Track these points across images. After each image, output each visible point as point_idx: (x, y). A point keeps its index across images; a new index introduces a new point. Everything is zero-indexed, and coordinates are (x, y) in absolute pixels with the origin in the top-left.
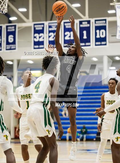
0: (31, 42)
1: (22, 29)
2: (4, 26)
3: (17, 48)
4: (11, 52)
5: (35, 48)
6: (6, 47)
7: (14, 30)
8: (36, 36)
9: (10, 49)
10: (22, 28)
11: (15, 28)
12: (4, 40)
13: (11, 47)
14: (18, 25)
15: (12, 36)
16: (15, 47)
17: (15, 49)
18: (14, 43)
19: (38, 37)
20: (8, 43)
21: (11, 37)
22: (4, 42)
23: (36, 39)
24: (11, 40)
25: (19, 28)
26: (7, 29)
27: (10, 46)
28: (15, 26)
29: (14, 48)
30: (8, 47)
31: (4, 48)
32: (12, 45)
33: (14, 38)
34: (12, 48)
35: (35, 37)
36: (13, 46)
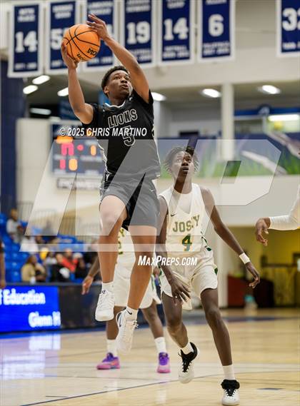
0: (275, 33)
3: (233, 51)
4: (215, 63)
5: (284, 51)
6: (203, 49)
8: (290, 15)
9: (215, 55)
12: (196, 30)
13: (216, 49)
15: (219, 18)
16: (229, 48)
17: (228, 54)
18: (225, 37)
19: (293, 19)
20: (207, 38)
21: (217, 21)
22: (196, 34)
23: (289, 22)
24: (216, 29)
27: (215, 45)
29: (226, 50)
30: (207, 48)
31: (196, 51)
32: (220, 44)
33: (226, 23)
34: (220, 51)
35: (285, 19)
36: (221, 47)
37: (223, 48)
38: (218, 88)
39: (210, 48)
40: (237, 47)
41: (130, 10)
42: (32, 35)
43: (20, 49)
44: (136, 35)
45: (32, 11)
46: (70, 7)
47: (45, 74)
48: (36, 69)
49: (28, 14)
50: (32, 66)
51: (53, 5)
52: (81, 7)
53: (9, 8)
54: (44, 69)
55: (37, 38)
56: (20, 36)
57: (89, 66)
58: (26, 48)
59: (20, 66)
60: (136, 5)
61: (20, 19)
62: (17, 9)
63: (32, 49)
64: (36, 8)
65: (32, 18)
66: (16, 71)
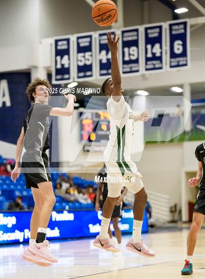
1: (197, 29)
2: (165, 26)
3: (189, 63)
4: (179, 71)
6: (171, 62)
7: (183, 31)
9: (178, 66)
10: (197, 27)
11: (185, 28)
12: (166, 50)
13: (178, 62)
14: (190, 22)
15: (180, 42)
16: (186, 61)
17: (186, 65)
18: (184, 54)
20: (173, 55)
21: (179, 44)
22: (166, 53)
24: (178, 49)
25: (192, 26)
26: (171, 30)
27: (178, 59)
28: (185, 24)
29: (184, 62)
30: (173, 62)
31: (166, 64)
32: (181, 59)
33: (184, 46)
34: (181, 63)
36: (182, 60)
38: (181, 86)
39: (175, 62)
40: (192, 60)
41: (125, 39)
42: (66, 57)
43: (59, 66)
44: (130, 54)
45: (65, 42)
46: (88, 39)
47: (74, 82)
48: (69, 79)
49: (63, 45)
50: (66, 76)
51: (78, 38)
52: (95, 39)
53: (52, 41)
54: (74, 78)
55: (69, 59)
56: (59, 58)
57: (101, 75)
58: (63, 65)
59: (59, 77)
60: (129, 36)
61: (59, 48)
62: (57, 42)
63: (66, 66)
64: (68, 40)
65: (65, 47)
66: (57, 80)
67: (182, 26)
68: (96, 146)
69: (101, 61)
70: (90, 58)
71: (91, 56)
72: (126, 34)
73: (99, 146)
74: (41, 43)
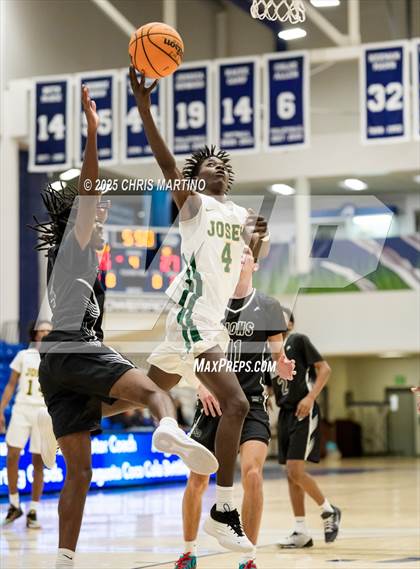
0: (358, 114)
2: (261, 63)
3: (307, 137)
5: (370, 136)
6: (271, 135)
7: (295, 74)
8: (376, 93)
9: (286, 142)
10: (323, 68)
11: (300, 69)
12: (262, 111)
13: (287, 135)
14: (311, 56)
15: (290, 96)
16: (303, 133)
17: (301, 141)
18: (297, 120)
19: (381, 97)
20: (276, 121)
21: (287, 101)
22: (262, 116)
23: (376, 101)
24: (286, 110)
25: (313, 66)
26: (272, 72)
27: (285, 130)
28: (300, 60)
29: (298, 137)
30: (275, 134)
31: (262, 138)
32: (291, 129)
33: (299, 103)
34: (292, 137)
35: (370, 97)
36: (293, 132)
37: (296, 133)
38: (291, 183)
39: (279, 134)
40: (313, 132)
41: (180, 87)
42: (58, 119)
43: (44, 136)
44: (188, 118)
45: (58, 89)
46: (105, 84)
47: (74, 168)
48: (63, 162)
49: (54, 93)
50: (58, 157)
51: (84, 81)
52: (119, 84)
53: (30, 85)
54: (73, 161)
55: (65, 122)
56: (43, 120)
57: (130, 156)
58: (51, 135)
59: (43, 158)
60: (187, 81)
61: (44, 99)
62: (40, 87)
63: (59, 136)
64: (63, 85)
65: (57, 98)
66: (38, 163)
67: (294, 65)
68: (117, 300)
69: (129, 128)
70: (107, 121)
71: (111, 117)
72: (181, 77)
73: (124, 300)
74: (7, 88)
